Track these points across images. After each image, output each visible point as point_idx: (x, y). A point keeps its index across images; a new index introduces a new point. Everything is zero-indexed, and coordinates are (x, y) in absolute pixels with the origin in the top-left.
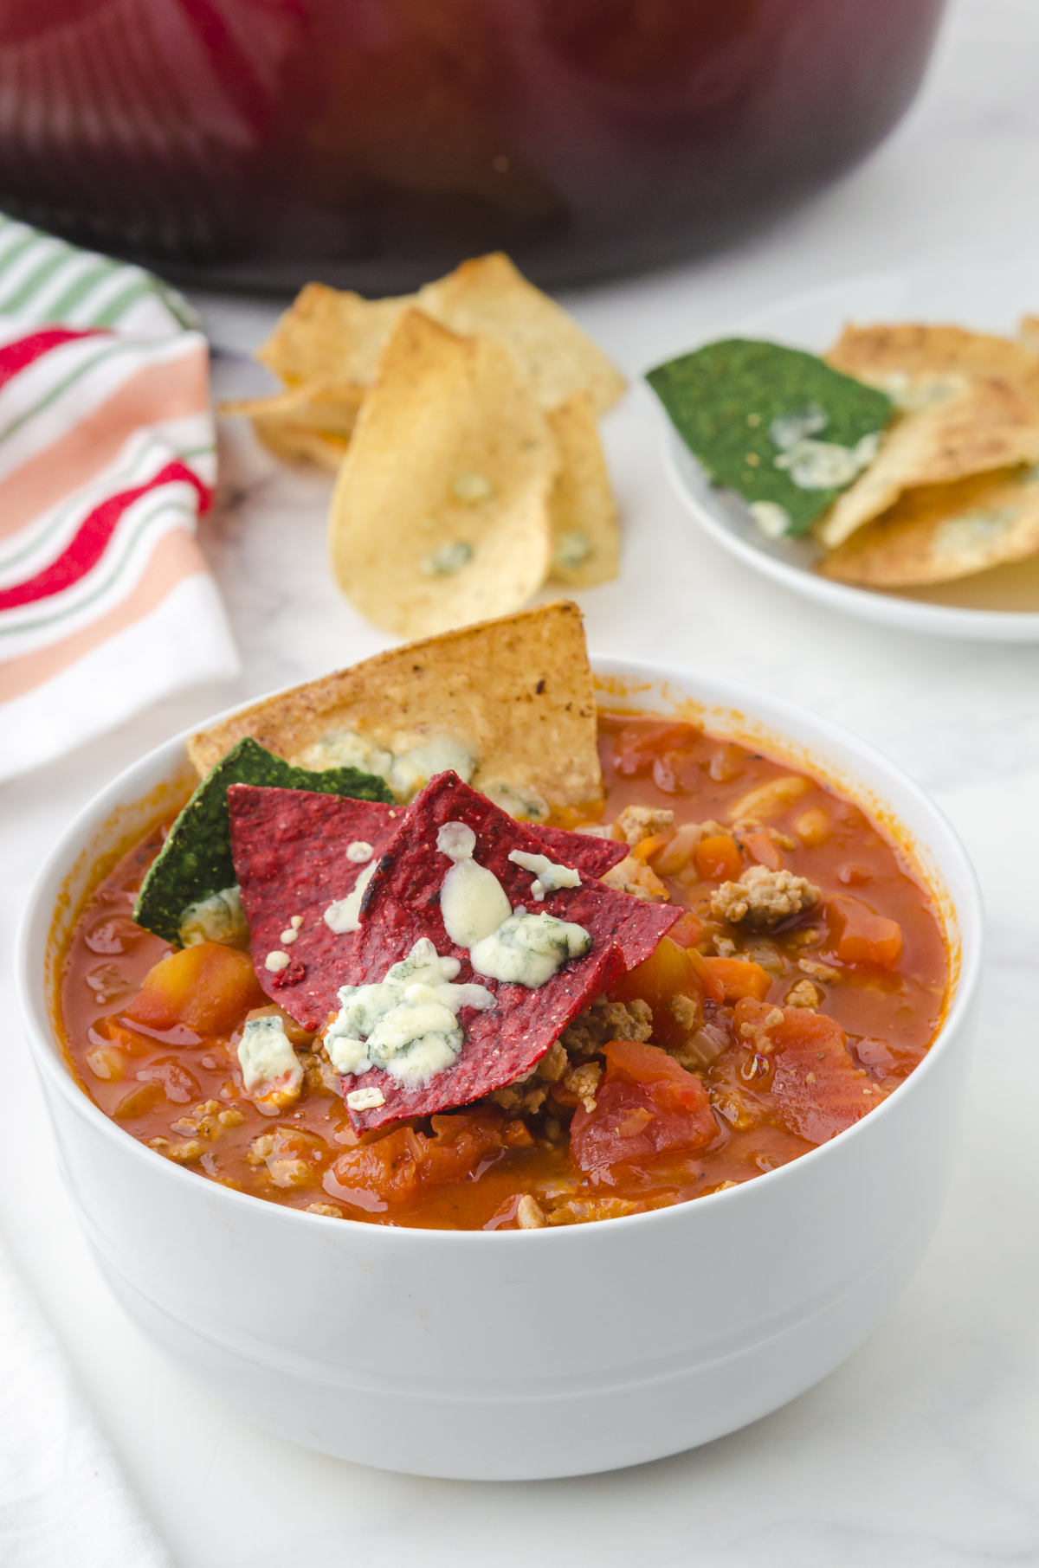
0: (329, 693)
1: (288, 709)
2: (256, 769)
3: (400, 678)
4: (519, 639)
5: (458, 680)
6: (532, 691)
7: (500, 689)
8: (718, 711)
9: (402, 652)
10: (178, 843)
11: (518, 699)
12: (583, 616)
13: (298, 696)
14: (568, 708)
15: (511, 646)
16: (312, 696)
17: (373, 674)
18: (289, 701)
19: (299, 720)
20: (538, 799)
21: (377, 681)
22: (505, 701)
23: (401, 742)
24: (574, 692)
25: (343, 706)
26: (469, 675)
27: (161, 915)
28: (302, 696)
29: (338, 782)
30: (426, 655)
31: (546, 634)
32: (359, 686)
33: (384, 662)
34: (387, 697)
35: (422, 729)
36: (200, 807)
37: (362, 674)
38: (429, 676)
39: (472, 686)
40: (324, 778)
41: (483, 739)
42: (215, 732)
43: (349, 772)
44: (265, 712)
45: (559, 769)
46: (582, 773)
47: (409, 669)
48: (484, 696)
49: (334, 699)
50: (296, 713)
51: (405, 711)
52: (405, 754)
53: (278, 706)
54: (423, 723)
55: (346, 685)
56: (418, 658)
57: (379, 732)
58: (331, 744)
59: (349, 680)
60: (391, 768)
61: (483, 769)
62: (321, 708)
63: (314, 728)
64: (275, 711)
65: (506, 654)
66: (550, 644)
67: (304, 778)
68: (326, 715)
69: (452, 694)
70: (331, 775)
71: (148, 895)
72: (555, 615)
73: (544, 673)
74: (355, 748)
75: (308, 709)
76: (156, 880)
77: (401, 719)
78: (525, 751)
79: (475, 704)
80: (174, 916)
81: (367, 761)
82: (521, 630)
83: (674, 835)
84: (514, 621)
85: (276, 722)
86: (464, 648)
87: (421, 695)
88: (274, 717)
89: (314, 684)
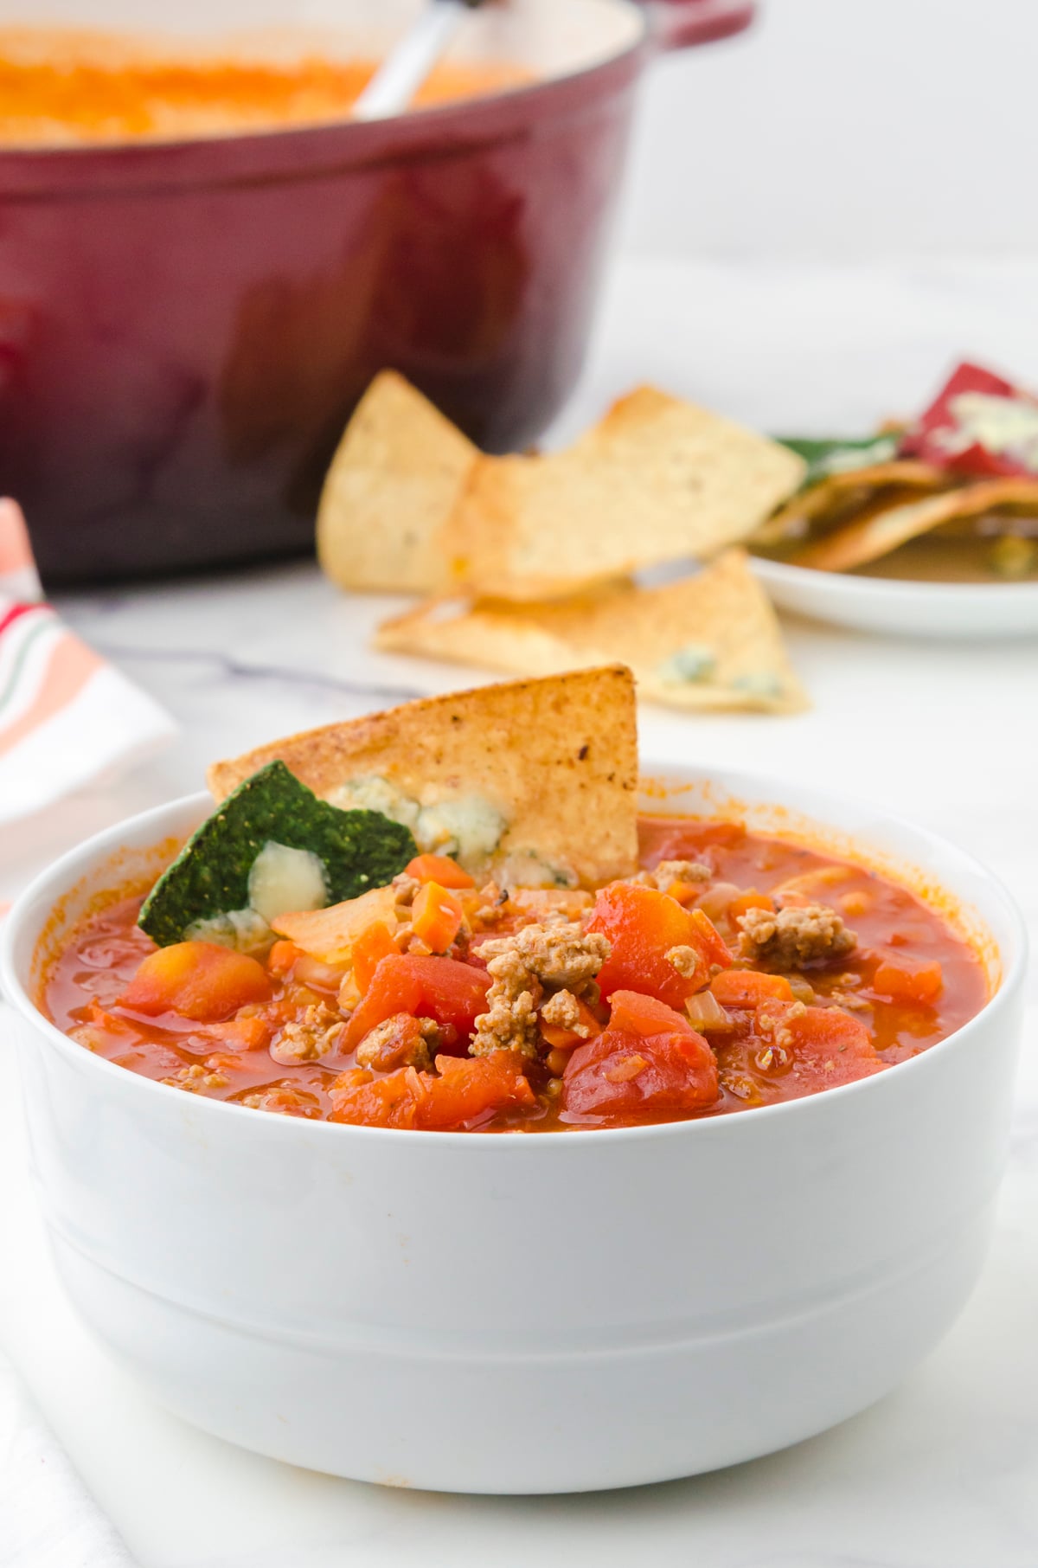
0: (361, 735)
1: (316, 747)
2: (281, 794)
3: (437, 727)
4: (567, 700)
5: (497, 736)
6: (575, 755)
7: (538, 749)
8: (761, 809)
9: (443, 700)
10: (196, 853)
11: (559, 763)
12: (636, 683)
13: (328, 735)
14: (611, 778)
15: (557, 706)
16: (343, 736)
17: (409, 720)
18: (318, 739)
19: (326, 759)
20: (568, 869)
21: (413, 727)
22: (545, 763)
23: (430, 794)
24: (618, 763)
25: (372, 751)
26: (509, 732)
27: (166, 924)
28: (333, 735)
29: (362, 825)
30: (466, 706)
31: (595, 697)
32: (393, 732)
33: (422, 709)
34: (421, 745)
35: (454, 782)
36: (222, 821)
37: (398, 719)
38: (468, 728)
39: (511, 744)
40: (349, 817)
41: (516, 800)
42: (238, 763)
43: (375, 816)
44: (292, 748)
45: (594, 841)
46: (618, 848)
47: (448, 718)
48: (523, 756)
49: (365, 741)
50: (324, 751)
51: (438, 762)
52: (432, 807)
53: (305, 743)
54: (456, 777)
55: (380, 728)
56: (459, 709)
57: (408, 780)
58: (357, 787)
59: (383, 723)
60: (416, 818)
61: (514, 831)
62: (351, 749)
63: (341, 769)
64: (302, 747)
65: (551, 715)
66: (599, 709)
67: (329, 813)
68: (356, 757)
69: (489, 750)
70: (356, 816)
71: (157, 901)
72: (606, 679)
73: (589, 739)
74: (381, 793)
75: (337, 749)
76: (168, 887)
77: (432, 769)
78: (559, 818)
79: (511, 762)
80: (179, 929)
81: (392, 808)
82: (569, 690)
83: (707, 889)
84: (563, 680)
85: (302, 759)
86: (507, 704)
87: (457, 747)
88: (301, 753)
89: (347, 724)
